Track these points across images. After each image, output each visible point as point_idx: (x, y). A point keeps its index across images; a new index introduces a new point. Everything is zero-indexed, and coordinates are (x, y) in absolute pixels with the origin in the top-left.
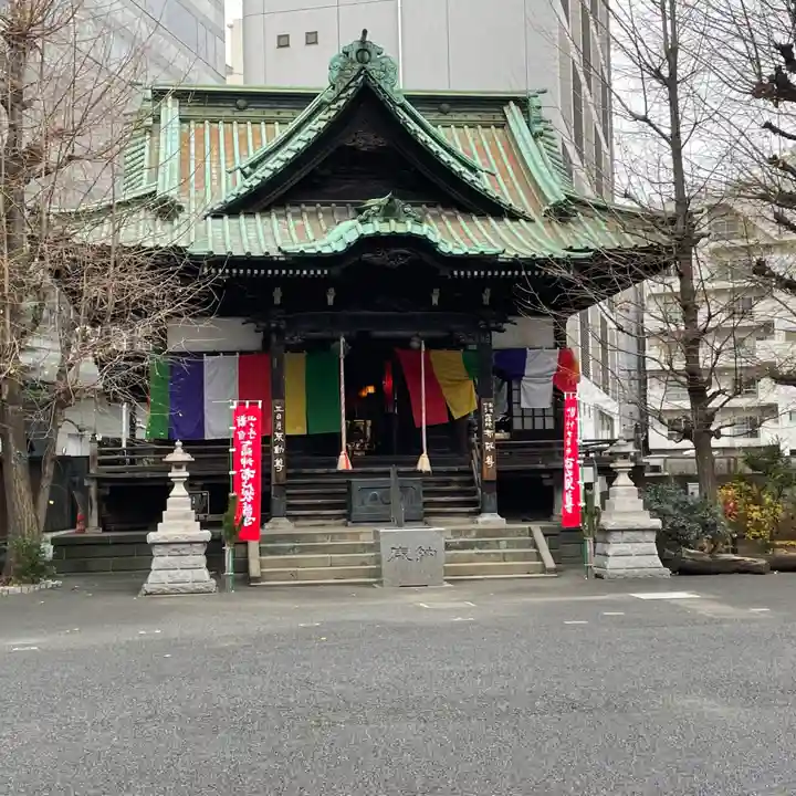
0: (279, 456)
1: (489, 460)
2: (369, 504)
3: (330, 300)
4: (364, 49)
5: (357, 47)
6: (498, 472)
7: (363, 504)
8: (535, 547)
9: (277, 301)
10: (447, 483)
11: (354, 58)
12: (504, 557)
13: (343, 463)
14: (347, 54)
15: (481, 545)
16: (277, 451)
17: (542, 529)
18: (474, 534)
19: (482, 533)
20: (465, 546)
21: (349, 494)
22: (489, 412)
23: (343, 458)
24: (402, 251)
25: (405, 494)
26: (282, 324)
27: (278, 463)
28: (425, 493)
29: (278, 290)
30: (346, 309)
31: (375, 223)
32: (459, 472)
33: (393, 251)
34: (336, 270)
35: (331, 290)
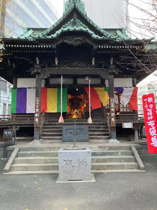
0: (37, 117)
1: (113, 119)
2: (69, 135)
3: (56, 63)
6: (116, 124)
7: (66, 135)
8: (133, 155)
9: (38, 63)
10: (99, 128)
11: (72, 2)
12: (120, 160)
13: (61, 120)
14: (70, 1)
15: (110, 154)
16: (36, 116)
17: (135, 146)
18: (107, 148)
19: (110, 148)
20: (104, 154)
21: (61, 131)
22: (113, 102)
23: (60, 118)
24: (79, 38)
25: (82, 131)
26: (39, 71)
27: (37, 120)
28: (90, 131)
29: (37, 58)
30: (62, 67)
31: (68, 27)
32: (103, 124)
33: (75, 39)
34: (54, 46)
35: (56, 58)
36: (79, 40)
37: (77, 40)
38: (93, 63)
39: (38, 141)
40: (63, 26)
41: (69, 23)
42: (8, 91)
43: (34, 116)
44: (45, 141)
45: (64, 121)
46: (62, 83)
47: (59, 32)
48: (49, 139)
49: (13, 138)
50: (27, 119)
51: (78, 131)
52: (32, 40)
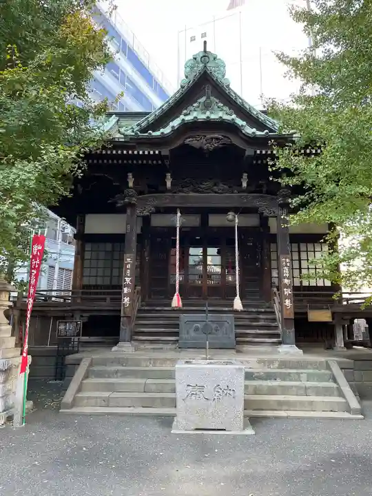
0: (127, 295)
1: (288, 302)
2: (192, 334)
3: (169, 184)
4: (206, 55)
5: (201, 55)
6: (296, 314)
7: (188, 333)
8: (335, 381)
9: (131, 184)
10: (257, 320)
11: (199, 60)
12: (306, 391)
13: (176, 302)
14: (195, 59)
15: (284, 377)
16: (125, 292)
17: (339, 363)
18: (276, 365)
19: (283, 364)
20: (269, 376)
21: (177, 326)
22: (286, 266)
23: (175, 297)
24: (216, 135)
25: (221, 326)
26: (134, 200)
27: (126, 300)
28: (237, 326)
29: (130, 175)
30: (180, 191)
31: (195, 114)
32: (265, 313)
33: (209, 136)
34: (165, 152)
35: (169, 175)
36: (217, 139)
37: (212, 138)
38: (245, 185)
39: (128, 344)
40: (185, 111)
41: (195, 105)
42: (60, 240)
43: (120, 294)
44: (142, 346)
45: (184, 305)
46: (178, 225)
47: (176, 123)
48: (152, 342)
49: (76, 339)
50: (105, 300)
51: (214, 326)
52: (121, 140)
